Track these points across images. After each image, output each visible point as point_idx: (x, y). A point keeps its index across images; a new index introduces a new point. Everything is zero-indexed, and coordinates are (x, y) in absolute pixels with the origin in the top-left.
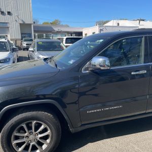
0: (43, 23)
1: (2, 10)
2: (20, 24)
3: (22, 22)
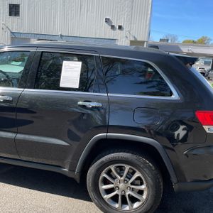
1: (113, 24)
2: (131, 41)
3: (133, 39)
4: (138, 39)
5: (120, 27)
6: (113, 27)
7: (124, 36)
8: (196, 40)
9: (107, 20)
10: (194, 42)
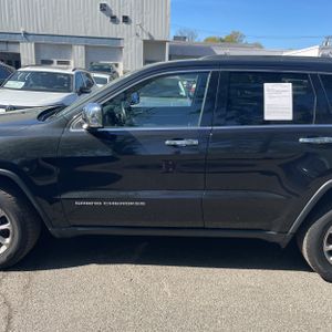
0: (207, 40)
1: (114, 14)
2: (145, 42)
3: (148, 38)
4: (156, 38)
5: (126, 19)
6: (114, 19)
7: (133, 32)
8: (224, 37)
9: (103, 8)
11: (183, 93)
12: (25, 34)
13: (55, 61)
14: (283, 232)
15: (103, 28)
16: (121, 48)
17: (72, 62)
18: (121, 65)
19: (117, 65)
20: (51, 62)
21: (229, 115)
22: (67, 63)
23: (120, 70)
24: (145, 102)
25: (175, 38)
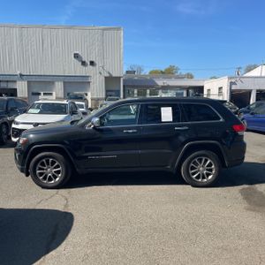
1: (84, 60)
2: (106, 77)
3: (108, 75)
4: (114, 75)
5: (92, 63)
6: (84, 63)
7: (98, 72)
8: (163, 70)
9: (76, 56)
10: (162, 72)
11: (133, 112)
12: (21, 75)
13: (42, 93)
14: (173, 166)
15: (76, 70)
16: (89, 82)
17: (54, 93)
18: (89, 94)
19: (87, 95)
20: (39, 94)
21: (149, 119)
22: (51, 94)
23: (89, 98)
24: (112, 117)
25: (127, 72)
